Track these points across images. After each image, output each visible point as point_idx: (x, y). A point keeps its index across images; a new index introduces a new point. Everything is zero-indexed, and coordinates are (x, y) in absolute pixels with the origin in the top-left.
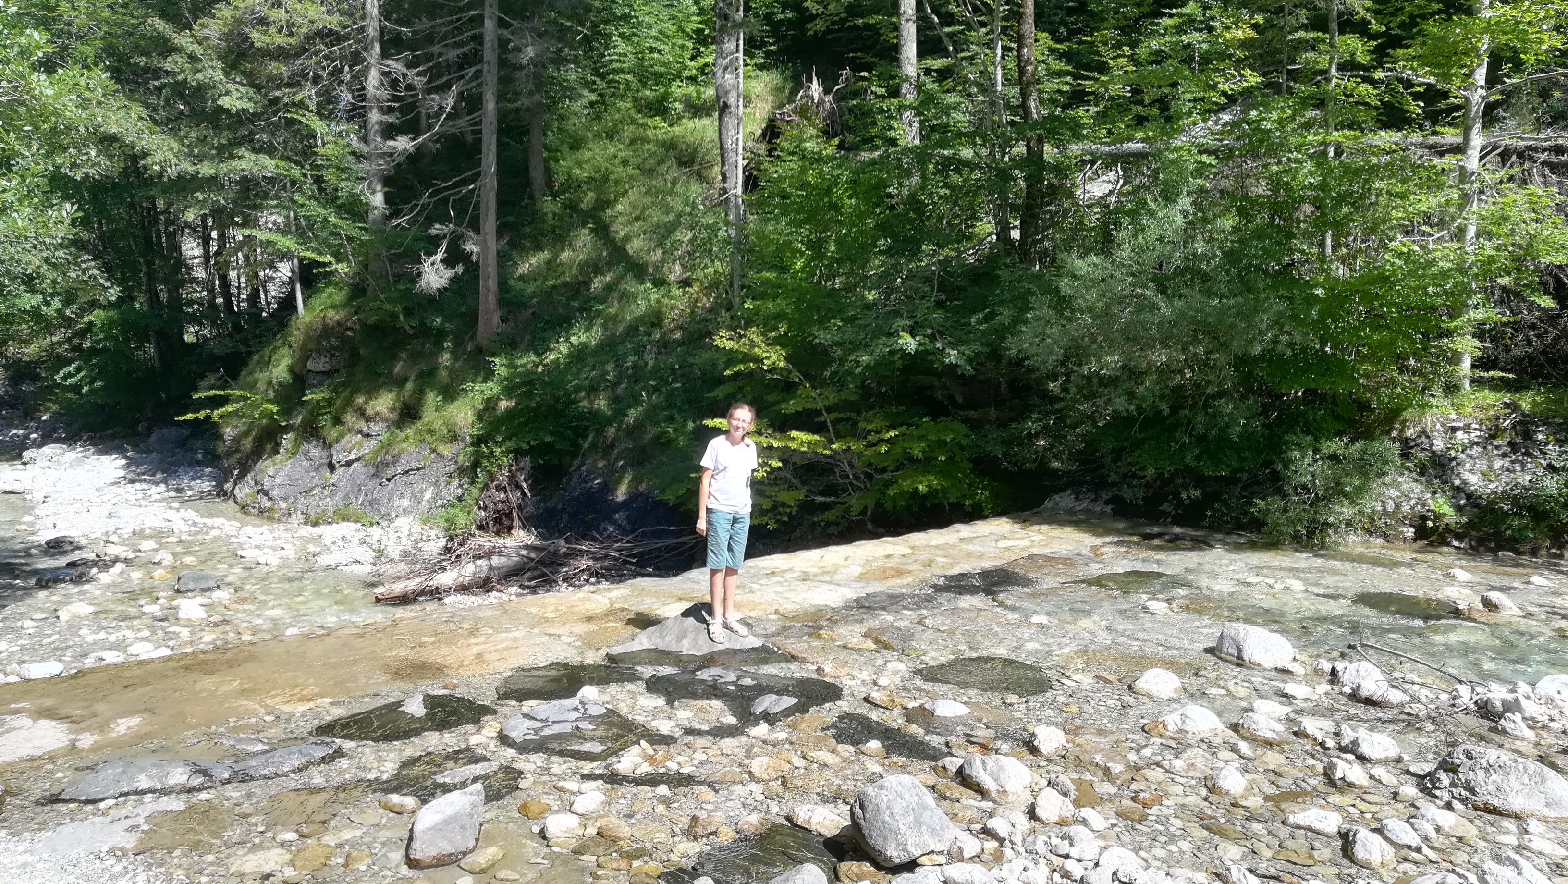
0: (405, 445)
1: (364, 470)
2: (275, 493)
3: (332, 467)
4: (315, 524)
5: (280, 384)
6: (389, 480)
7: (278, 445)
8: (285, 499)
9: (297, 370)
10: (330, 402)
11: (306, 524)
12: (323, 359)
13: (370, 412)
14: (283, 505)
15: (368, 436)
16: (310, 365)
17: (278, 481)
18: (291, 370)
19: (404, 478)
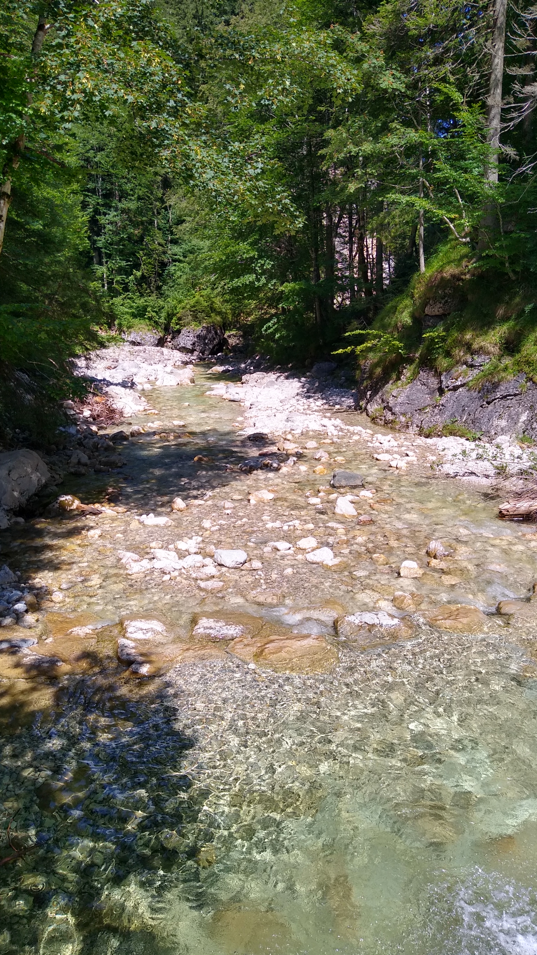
0: (503, 374)
1: (468, 394)
2: (397, 409)
3: (441, 391)
4: (427, 436)
5: (403, 327)
6: (489, 403)
7: (400, 373)
8: (404, 414)
9: (417, 315)
10: (443, 339)
11: (420, 435)
12: (439, 305)
13: (475, 346)
14: (403, 419)
15: (472, 366)
16: (428, 310)
17: (400, 400)
18: (413, 316)
19: (502, 402)
